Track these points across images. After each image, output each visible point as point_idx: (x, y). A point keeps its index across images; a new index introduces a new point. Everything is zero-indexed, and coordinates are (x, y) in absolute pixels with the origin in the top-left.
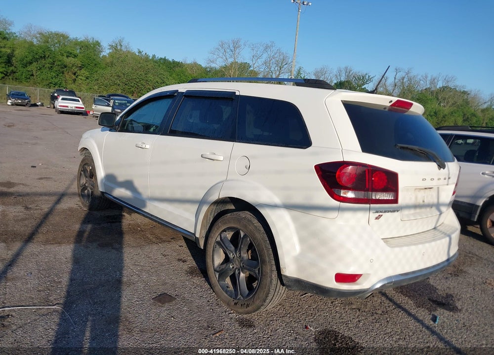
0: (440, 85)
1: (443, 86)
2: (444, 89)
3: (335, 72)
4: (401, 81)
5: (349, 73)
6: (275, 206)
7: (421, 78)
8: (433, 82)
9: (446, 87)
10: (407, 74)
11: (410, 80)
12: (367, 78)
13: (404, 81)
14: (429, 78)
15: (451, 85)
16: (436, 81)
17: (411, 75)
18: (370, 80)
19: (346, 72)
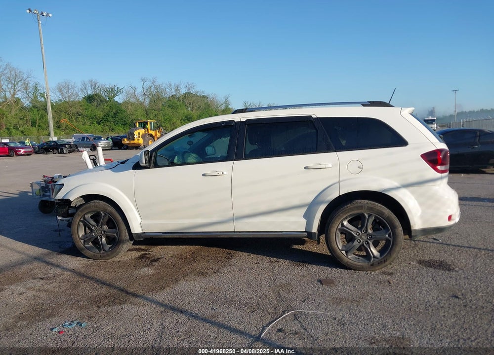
0: (184, 91)
1: (186, 93)
2: (188, 95)
3: (79, 85)
4: (149, 90)
5: (95, 86)
6: (397, 188)
7: (166, 87)
8: (177, 89)
9: (188, 93)
10: (153, 83)
11: (156, 88)
12: (116, 89)
13: (152, 90)
14: (173, 86)
15: (192, 91)
16: (179, 88)
17: (157, 84)
18: (119, 91)
19: (92, 85)
